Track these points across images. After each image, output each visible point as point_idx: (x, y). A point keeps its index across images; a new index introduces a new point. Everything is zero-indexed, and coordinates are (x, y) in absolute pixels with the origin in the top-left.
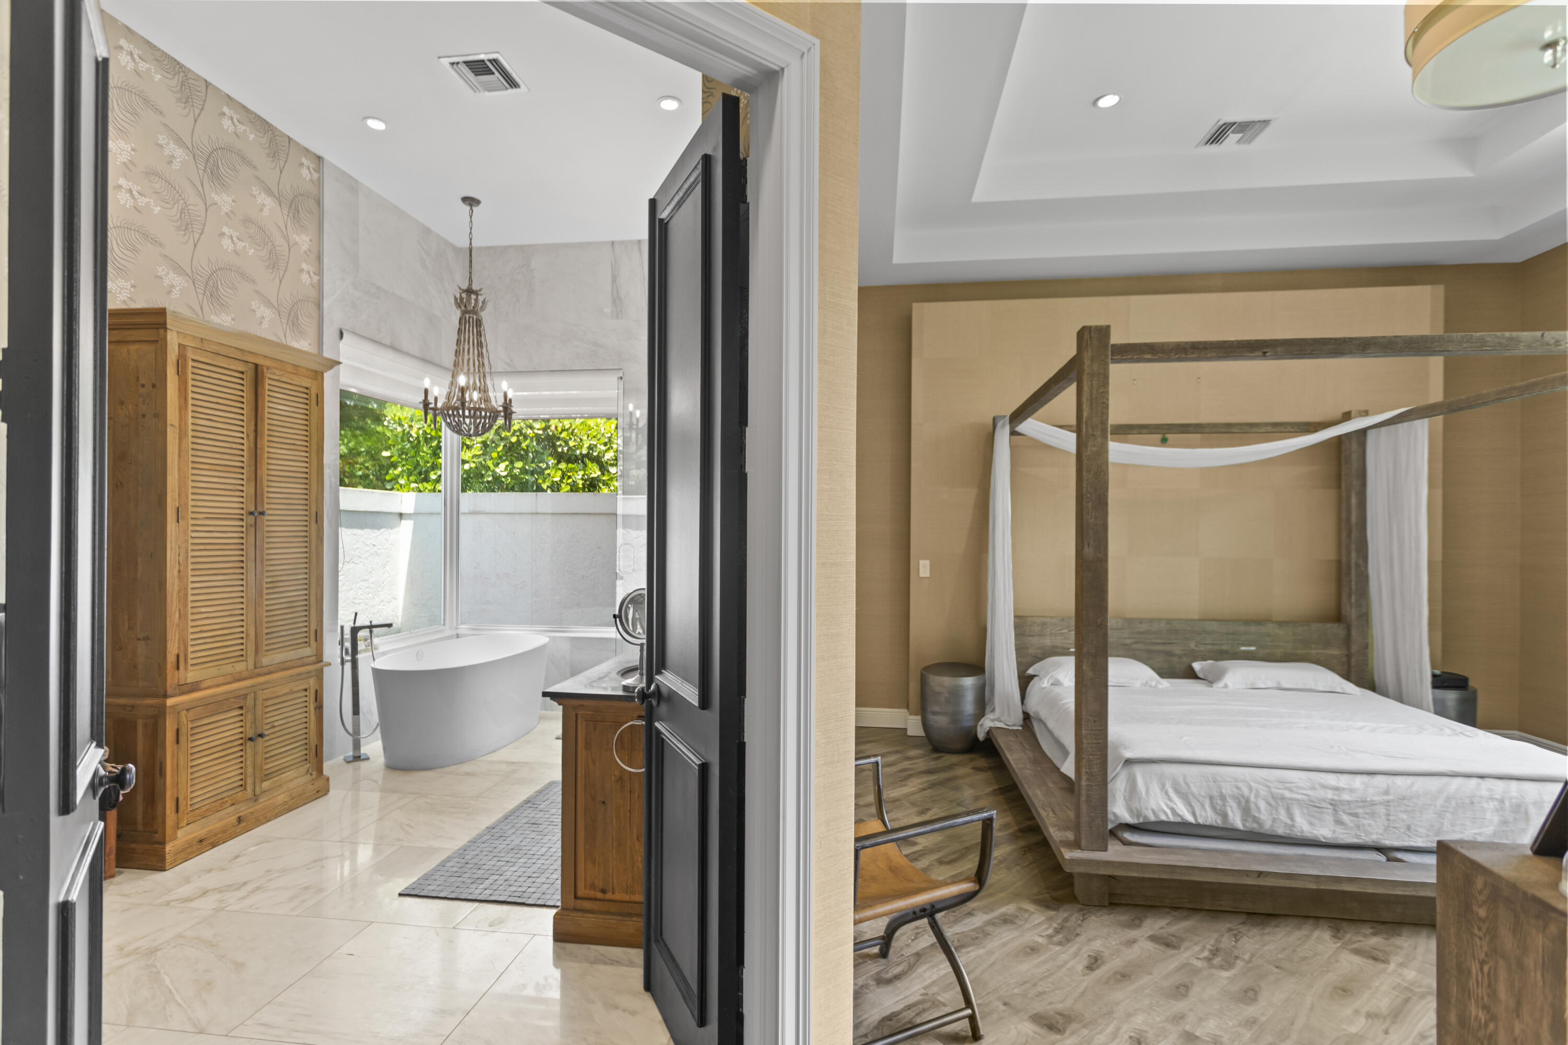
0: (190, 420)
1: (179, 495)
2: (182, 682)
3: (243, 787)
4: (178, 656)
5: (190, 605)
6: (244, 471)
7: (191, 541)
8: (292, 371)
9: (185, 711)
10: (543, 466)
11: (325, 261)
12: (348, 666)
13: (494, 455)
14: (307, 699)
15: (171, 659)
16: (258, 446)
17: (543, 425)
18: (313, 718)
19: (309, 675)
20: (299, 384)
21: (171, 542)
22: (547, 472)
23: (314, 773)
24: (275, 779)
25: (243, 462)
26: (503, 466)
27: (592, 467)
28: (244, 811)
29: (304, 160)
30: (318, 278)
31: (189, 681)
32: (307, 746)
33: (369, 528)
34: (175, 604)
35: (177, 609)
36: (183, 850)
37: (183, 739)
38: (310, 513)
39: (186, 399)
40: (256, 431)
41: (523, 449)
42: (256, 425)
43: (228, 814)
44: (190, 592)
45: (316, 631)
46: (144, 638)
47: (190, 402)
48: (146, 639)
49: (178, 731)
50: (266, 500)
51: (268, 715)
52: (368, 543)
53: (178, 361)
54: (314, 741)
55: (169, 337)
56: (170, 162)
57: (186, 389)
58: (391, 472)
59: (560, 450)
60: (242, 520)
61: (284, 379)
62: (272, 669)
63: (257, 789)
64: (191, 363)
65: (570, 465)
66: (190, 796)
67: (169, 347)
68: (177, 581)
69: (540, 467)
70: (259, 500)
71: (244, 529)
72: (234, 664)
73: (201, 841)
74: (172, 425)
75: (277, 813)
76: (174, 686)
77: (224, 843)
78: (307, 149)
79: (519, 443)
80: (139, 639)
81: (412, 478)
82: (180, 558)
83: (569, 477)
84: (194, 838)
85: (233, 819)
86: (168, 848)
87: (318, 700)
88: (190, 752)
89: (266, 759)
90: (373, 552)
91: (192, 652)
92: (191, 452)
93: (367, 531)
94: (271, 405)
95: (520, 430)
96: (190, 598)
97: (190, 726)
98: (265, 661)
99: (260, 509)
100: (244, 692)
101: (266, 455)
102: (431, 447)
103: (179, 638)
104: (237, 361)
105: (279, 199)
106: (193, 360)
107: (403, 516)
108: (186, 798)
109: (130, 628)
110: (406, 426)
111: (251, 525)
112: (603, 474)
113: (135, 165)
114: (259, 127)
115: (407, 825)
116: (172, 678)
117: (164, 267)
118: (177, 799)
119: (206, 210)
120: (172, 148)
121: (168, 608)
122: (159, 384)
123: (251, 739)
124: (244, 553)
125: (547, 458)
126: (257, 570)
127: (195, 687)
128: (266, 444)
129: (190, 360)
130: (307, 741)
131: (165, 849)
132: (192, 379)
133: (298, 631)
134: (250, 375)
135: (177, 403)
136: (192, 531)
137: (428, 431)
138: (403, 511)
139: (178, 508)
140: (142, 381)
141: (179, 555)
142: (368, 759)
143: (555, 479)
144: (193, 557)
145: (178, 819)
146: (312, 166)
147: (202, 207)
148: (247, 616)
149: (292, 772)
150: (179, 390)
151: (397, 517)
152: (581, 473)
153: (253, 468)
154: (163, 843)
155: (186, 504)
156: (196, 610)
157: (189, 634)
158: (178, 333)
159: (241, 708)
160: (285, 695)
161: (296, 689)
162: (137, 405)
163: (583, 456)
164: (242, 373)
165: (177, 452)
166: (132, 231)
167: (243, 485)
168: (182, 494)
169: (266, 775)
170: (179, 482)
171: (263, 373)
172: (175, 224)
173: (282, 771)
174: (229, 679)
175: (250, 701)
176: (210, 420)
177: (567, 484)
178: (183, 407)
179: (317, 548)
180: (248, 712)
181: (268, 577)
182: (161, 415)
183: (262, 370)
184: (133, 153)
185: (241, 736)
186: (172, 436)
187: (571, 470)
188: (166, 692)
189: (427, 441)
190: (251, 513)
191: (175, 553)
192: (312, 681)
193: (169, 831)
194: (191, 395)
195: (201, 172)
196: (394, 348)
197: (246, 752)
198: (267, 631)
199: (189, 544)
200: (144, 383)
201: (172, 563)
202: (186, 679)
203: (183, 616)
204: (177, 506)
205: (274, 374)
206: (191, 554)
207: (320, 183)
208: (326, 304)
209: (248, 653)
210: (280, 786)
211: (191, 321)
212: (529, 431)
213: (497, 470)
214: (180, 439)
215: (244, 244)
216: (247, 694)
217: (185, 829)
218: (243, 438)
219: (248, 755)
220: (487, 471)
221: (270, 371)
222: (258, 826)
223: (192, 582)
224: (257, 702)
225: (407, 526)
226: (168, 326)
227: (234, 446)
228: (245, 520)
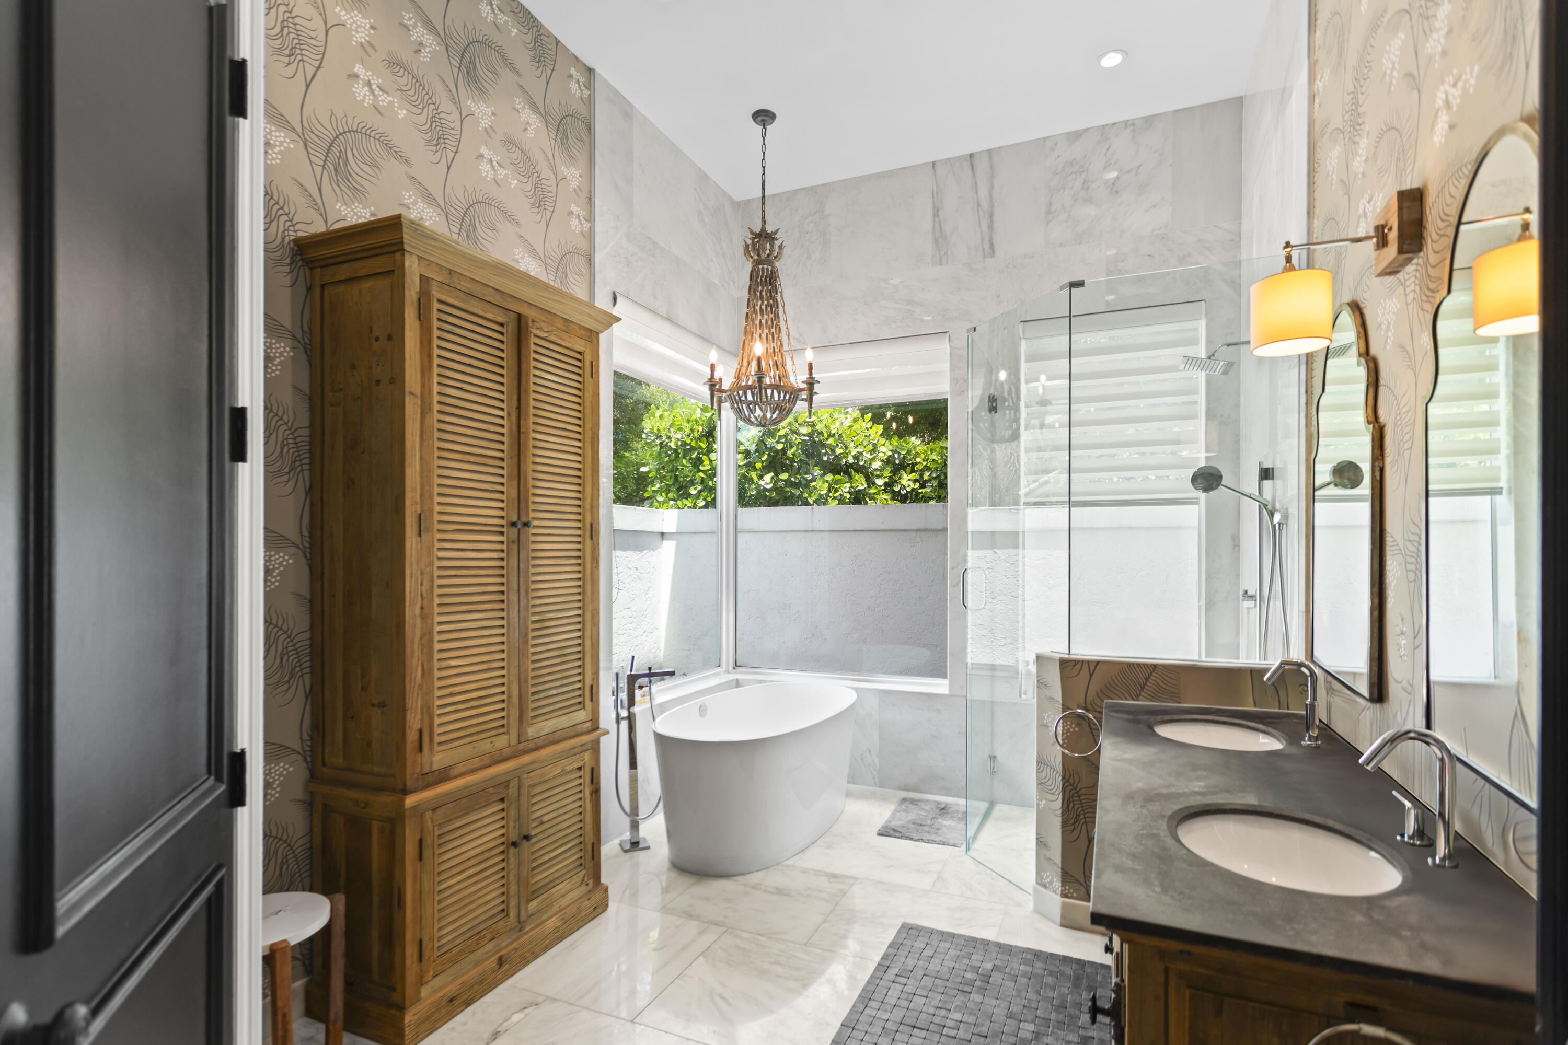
0: (436, 388)
1: (421, 496)
2: (426, 770)
3: (505, 912)
4: (421, 731)
5: (437, 656)
6: (504, 464)
7: (438, 563)
8: (563, 328)
9: (430, 812)
10: (809, 477)
11: (597, 203)
12: (624, 725)
13: (758, 465)
14: (581, 781)
15: (412, 736)
16: (522, 430)
17: (810, 429)
18: (589, 806)
19: (584, 748)
20: (570, 345)
21: (411, 565)
22: (813, 484)
23: (591, 882)
24: (544, 896)
25: (503, 451)
26: (768, 477)
27: (860, 478)
28: (506, 946)
29: (573, 71)
30: (589, 225)
31: (435, 767)
32: (581, 847)
33: (632, 550)
34: (416, 654)
35: (420, 663)
36: (428, 1018)
37: (427, 853)
38: (584, 525)
39: (430, 356)
40: (519, 408)
41: (788, 458)
42: (519, 400)
43: (487, 953)
44: (437, 638)
45: (592, 686)
46: (379, 703)
47: (436, 361)
48: (382, 705)
49: (421, 842)
50: (531, 507)
51: (536, 808)
52: (631, 566)
53: (419, 299)
54: (590, 839)
55: (407, 264)
56: (418, 51)
57: (430, 342)
58: (649, 489)
59: (825, 459)
60: (502, 533)
61: (552, 338)
62: (539, 742)
63: (523, 913)
64: (436, 306)
65: (837, 477)
66: (437, 935)
67: (407, 278)
68: (418, 622)
69: (806, 479)
70: (522, 505)
71: (504, 547)
72: (493, 739)
73: (451, 1000)
74: (412, 393)
75: (547, 946)
76: (415, 776)
77: (481, 997)
78: (576, 58)
79: (784, 451)
80: (373, 705)
81: (671, 495)
82: (424, 588)
83: (836, 491)
84: (443, 997)
85: (492, 962)
86: (408, 1018)
87: (594, 781)
88: (437, 871)
89: (534, 869)
90: (635, 576)
91: (440, 725)
92: (437, 435)
93: (630, 552)
94: (537, 373)
95: (785, 436)
96: (437, 647)
97: (437, 833)
98: (532, 732)
99: (524, 519)
100: (505, 778)
101: (531, 443)
102: (691, 459)
103: (422, 706)
104: (495, 307)
105: (545, 117)
106: (440, 301)
107: (665, 536)
108: (431, 939)
109: (364, 689)
110: (664, 438)
111: (513, 542)
112: (869, 487)
113: (375, 49)
114: (523, 20)
115: (720, 996)
116: (415, 764)
117: (411, 193)
118: (421, 942)
119: (462, 122)
120: (419, 33)
121: (407, 662)
122: (396, 337)
123: (514, 844)
124: (504, 580)
125: (813, 469)
126: (522, 604)
127: (443, 776)
128: (532, 427)
129: (435, 301)
130: (581, 839)
131: (403, 1019)
132: (439, 329)
133: (571, 688)
134: (511, 328)
135: (418, 361)
136: (439, 549)
137: (688, 442)
138: (664, 531)
139: (420, 515)
140: (376, 333)
141: (422, 584)
142: (648, 848)
143: (822, 493)
144: (440, 586)
145: (421, 971)
146: (582, 80)
147: (456, 116)
148: (509, 670)
149: (564, 884)
150: (421, 343)
151: (659, 537)
152: (848, 485)
153: (515, 460)
154: (402, 1008)
155: (431, 510)
156: (444, 664)
157: (435, 698)
158: (420, 258)
159: (502, 800)
160: (555, 777)
161: (569, 768)
162: (370, 368)
163: (849, 466)
164: (502, 325)
165: (418, 433)
166: (372, 139)
167: (502, 484)
168: (426, 495)
169: (533, 892)
170: (422, 477)
171: (527, 327)
172: (424, 136)
173: (552, 885)
174: (487, 760)
175: (513, 790)
176: (461, 389)
177: (835, 498)
178: (426, 369)
179: (592, 573)
180: (510, 805)
181: (534, 614)
182: (397, 380)
183: (527, 323)
184: (372, 32)
185: (503, 840)
186: (412, 408)
187: (837, 482)
188: (405, 785)
189: (686, 452)
190: (514, 524)
191: (417, 582)
192: (587, 756)
193: (409, 991)
194: (436, 351)
195: (456, 70)
196: (670, 320)
197: (508, 863)
198: (533, 690)
199: (435, 568)
200: (378, 334)
201: (412, 595)
202: (431, 764)
203: (427, 673)
204: (419, 512)
205: (540, 329)
206: (438, 582)
207: (590, 102)
208: (598, 258)
209: (511, 722)
210: (550, 905)
211: (436, 240)
212: (794, 437)
213: (762, 483)
214: (423, 414)
215: (506, 172)
216: (509, 781)
217: (431, 984)
218: (502, 418)
219: (512, 867)
220: (750, 485)
221: (536, 325)
222: (524, 966)
223: (440, 623)
224: (522, 790)
225: (669, 546)
226: (406, 247)
227: (492, 428)
228: (505, 534)
